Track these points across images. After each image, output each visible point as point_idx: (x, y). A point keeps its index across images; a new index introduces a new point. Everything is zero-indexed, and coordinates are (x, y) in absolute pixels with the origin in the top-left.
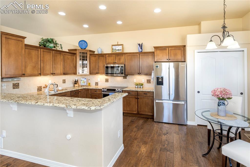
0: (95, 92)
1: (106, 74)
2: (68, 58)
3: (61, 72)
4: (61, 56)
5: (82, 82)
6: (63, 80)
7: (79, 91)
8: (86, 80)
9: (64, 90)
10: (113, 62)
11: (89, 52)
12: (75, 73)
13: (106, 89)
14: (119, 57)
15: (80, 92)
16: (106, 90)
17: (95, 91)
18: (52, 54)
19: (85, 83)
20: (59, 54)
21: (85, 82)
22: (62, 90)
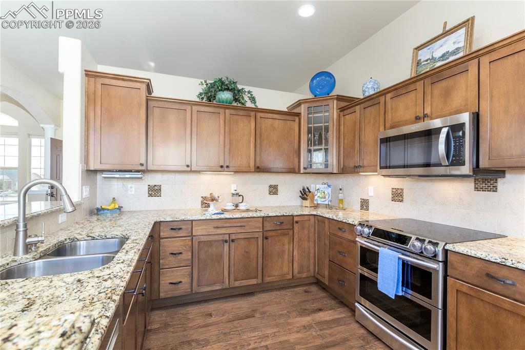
0: (340, 233)
1: (381, 168)
2: (272, 125)
3: (249, 164)
4: (249, 122)
5: (319, 194)
6: (270, 186)
7: (296, 219)
8: (330, 190)
9: (251, 211)
10: (413, 117)
11: (335, 101)
12: (297, 170)
13: (370, 227)
14: (444, 84)
15: (297, 222)
16: (371, 231)
17: (339, 228)
18: (222, 117)
19: (325, 198)
20: (244, 117)
21: (327, 197)
22: (248, 210)
